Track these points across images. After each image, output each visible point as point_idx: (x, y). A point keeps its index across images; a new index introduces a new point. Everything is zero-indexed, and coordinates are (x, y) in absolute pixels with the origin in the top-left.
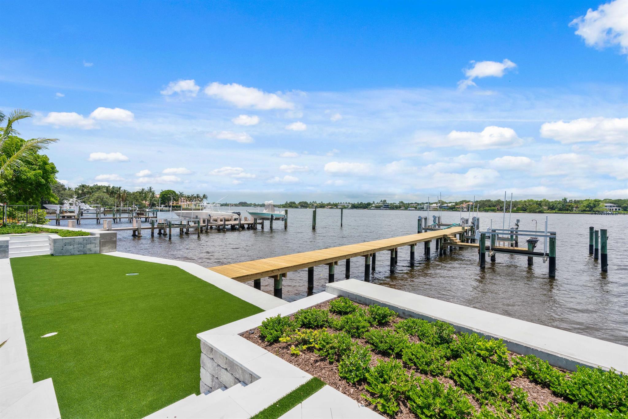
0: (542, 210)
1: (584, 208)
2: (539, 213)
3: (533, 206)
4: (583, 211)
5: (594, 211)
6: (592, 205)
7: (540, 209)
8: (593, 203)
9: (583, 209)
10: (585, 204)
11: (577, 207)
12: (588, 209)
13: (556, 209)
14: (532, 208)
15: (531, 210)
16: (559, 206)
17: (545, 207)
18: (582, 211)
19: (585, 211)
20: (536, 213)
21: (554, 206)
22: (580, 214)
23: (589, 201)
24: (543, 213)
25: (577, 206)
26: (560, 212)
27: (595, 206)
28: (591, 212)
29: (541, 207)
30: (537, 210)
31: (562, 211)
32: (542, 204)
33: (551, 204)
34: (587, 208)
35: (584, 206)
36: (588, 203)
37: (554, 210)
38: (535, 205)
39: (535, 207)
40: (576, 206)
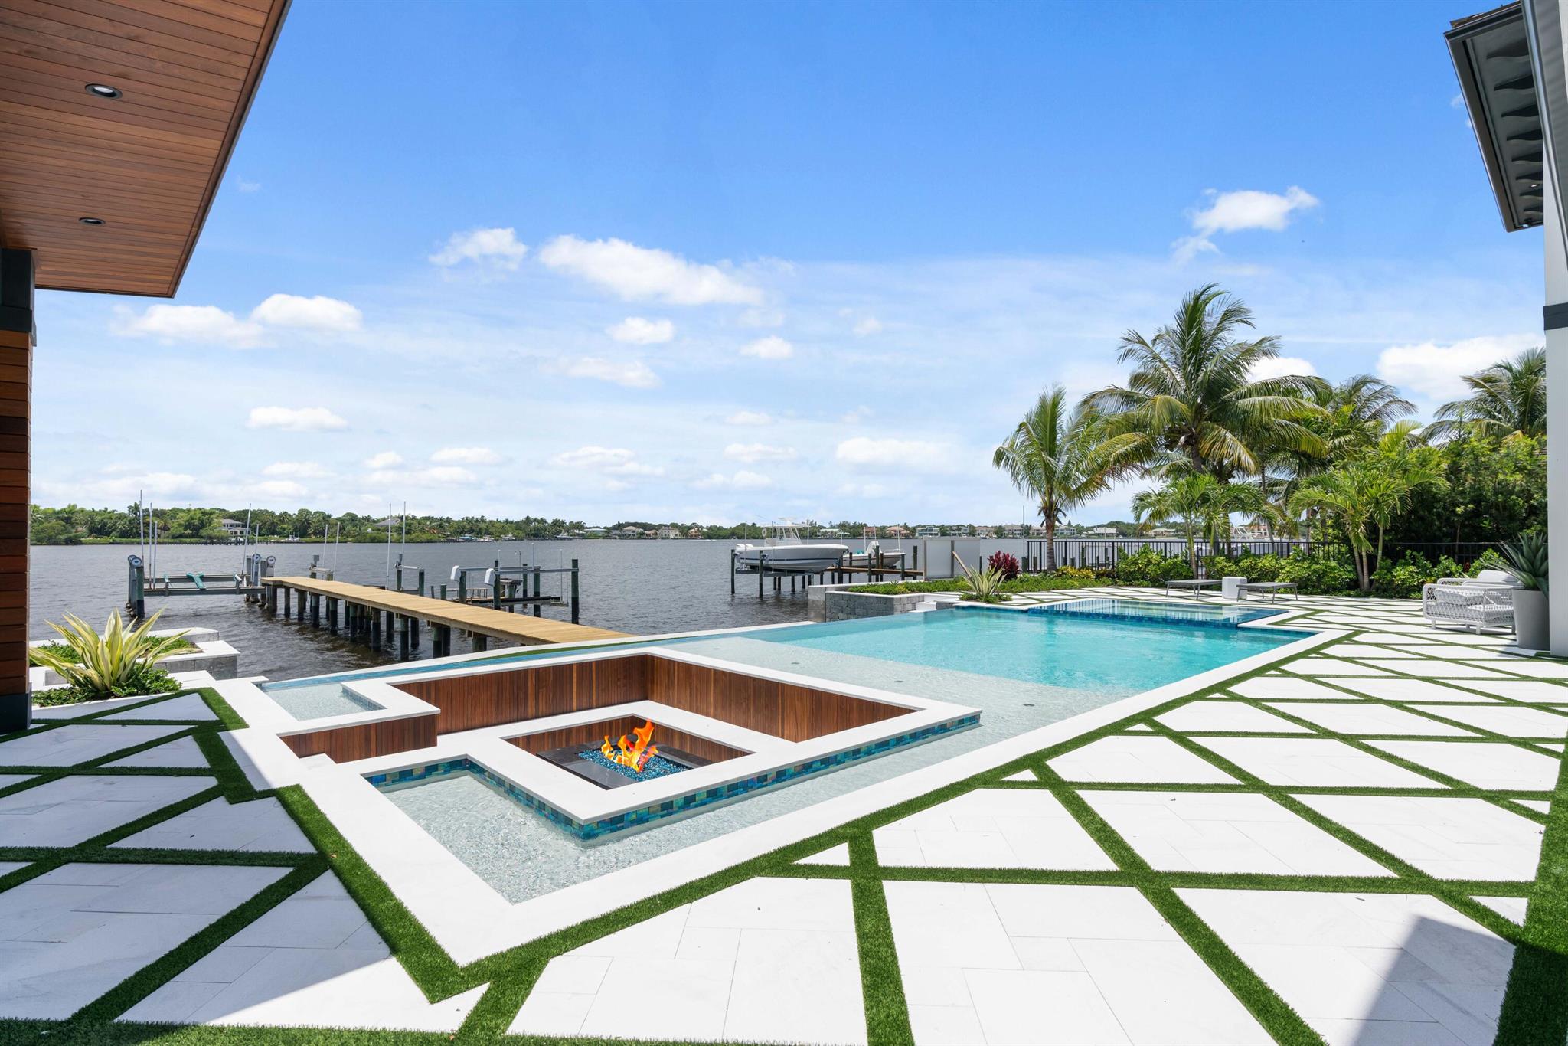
0: (76, 536)
1: (181, 530)
2: (67, 544)
3: (46, 524)
4: (178, 539)
5: (202, 537)
6: (196, 522)
7: (70, 532)
8: (199, 518)
9: (179, 533)
10: (181, 521)
11: (165, 528)
12: (189, 531)
13: (114, 533)
14: (43, 531)
15: (43, 535)
16: (120, 525)
17: (80, 529)
18: (173, 537)
19: (181, 536)
20: (57, 543)
21: (105, 525)
22: (171, 543)
23: (191, 514)
24: (81, 543)
25: (165, 525)
26: (124, 540)
27: (203, 525)
28: (197, 540)
29: (73, 527)
30: (62, 537)
31: (128, 537)
32: (73, 520)
33: (98, 519)
34: (185, 530)
35: (180, 525)
36: (188, 517)
37: (108, 534)
38: (54, 521)
39: (54, 528)
40: (162, 523)
